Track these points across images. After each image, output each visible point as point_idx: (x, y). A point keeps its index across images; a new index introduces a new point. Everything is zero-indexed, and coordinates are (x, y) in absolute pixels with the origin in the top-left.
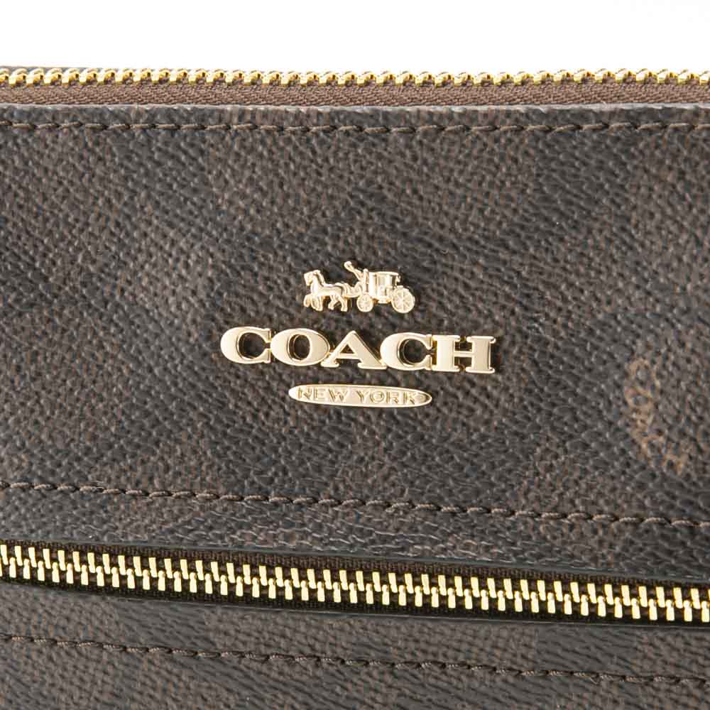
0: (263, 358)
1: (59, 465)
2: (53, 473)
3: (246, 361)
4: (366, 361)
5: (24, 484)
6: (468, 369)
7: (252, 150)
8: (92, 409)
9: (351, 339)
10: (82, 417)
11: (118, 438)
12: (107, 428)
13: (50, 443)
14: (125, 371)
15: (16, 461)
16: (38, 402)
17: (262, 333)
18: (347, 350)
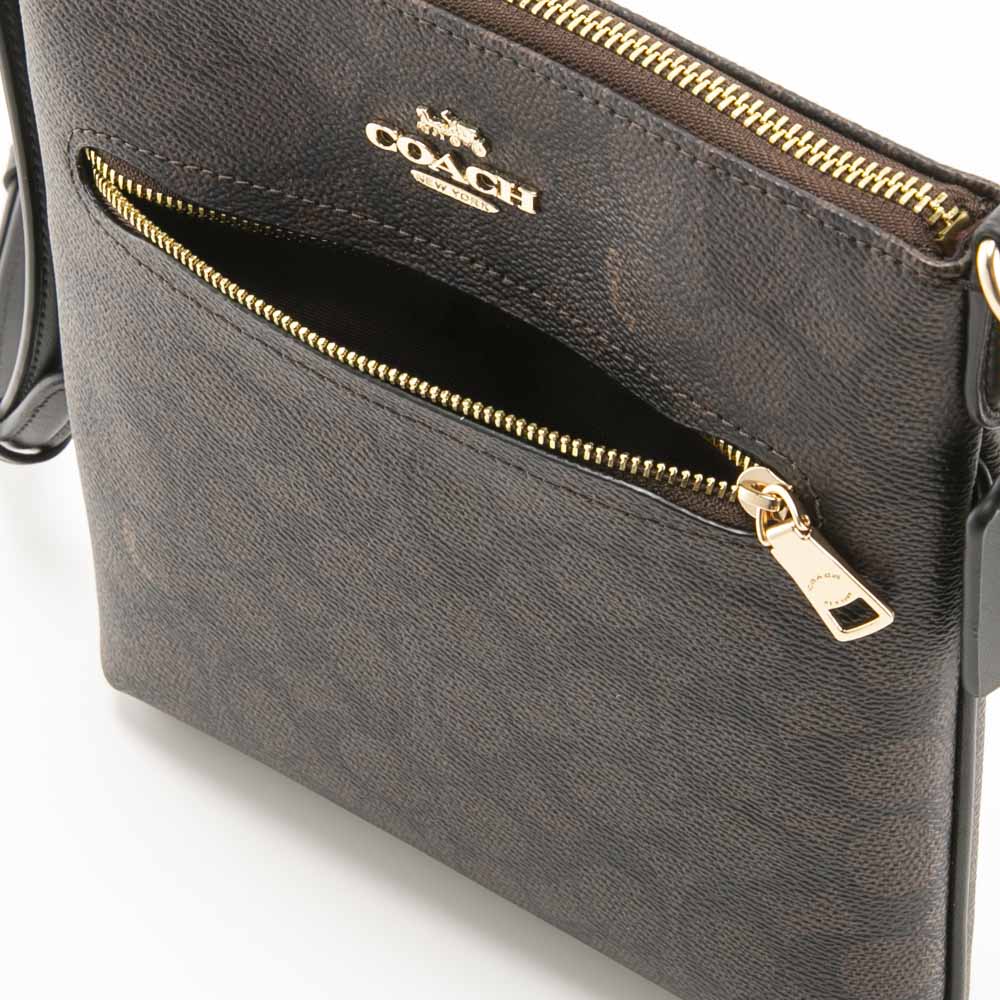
0: (392, 148)
1: (256, 171)
2: (251, 175)
3: (381, 146)
4: (457, 176)
5: (229, 178)
6: (519, 206)
7: (382, 17)
8: (280, 140)
9: (446, 158)
10: (272, 143)
11: (298, 163)
12: (290, 155)
13: (249, 155)
14: (303, 122)
15: (223, 161)
16: (240, 126)
17: (392, 133)
18: (444, 165)
